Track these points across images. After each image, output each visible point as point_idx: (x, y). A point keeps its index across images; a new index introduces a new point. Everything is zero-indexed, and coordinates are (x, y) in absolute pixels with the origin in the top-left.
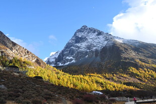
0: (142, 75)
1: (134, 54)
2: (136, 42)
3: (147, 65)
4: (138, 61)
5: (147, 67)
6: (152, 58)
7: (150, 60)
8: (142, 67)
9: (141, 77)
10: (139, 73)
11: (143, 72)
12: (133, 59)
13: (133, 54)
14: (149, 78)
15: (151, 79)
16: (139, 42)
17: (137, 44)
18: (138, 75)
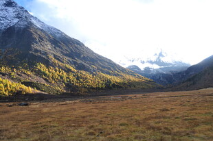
0: (51, 75)
1: (50, 48)
2: (59, 32)
3: (60, 63)
4: (51, 57)
5: (59, 67)
6: (69, 57)
7: (66, 59)
8: (54, 65)
9: (48, 77)
10: (47, 72)
11: (54, 71)
12: (46, 54)
13: (48, 47)
14: (57, 79)
15: (59, 81)
16: (62, 33)
17: (58, 36)
18: (45, 75)
